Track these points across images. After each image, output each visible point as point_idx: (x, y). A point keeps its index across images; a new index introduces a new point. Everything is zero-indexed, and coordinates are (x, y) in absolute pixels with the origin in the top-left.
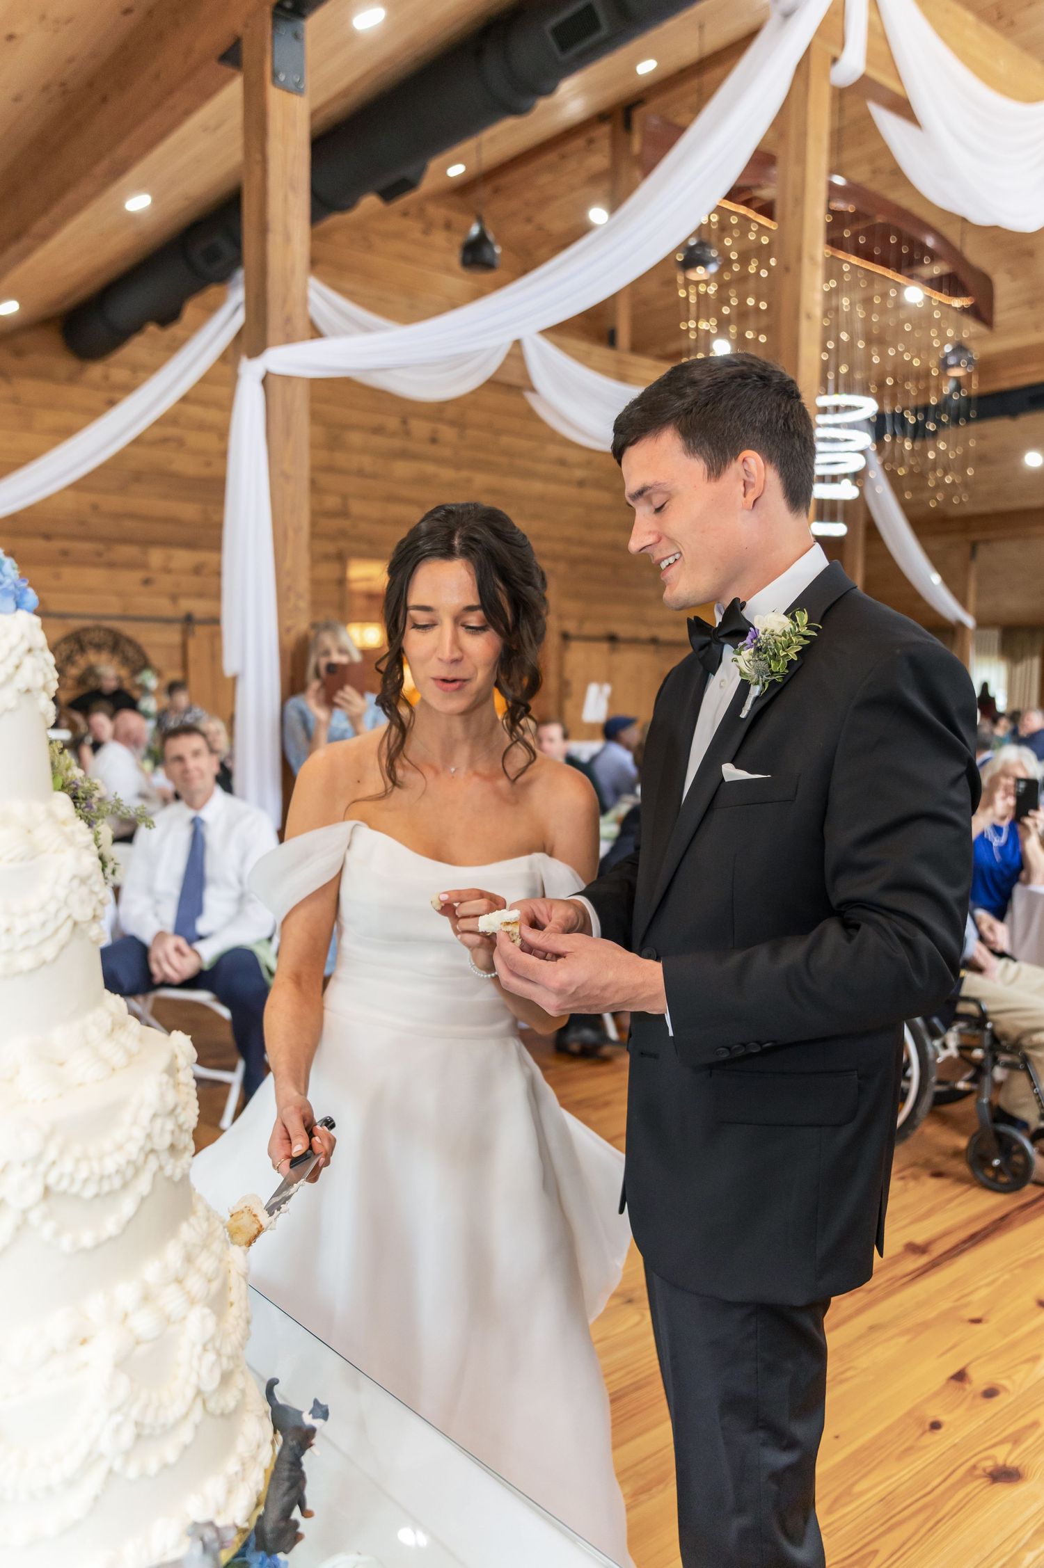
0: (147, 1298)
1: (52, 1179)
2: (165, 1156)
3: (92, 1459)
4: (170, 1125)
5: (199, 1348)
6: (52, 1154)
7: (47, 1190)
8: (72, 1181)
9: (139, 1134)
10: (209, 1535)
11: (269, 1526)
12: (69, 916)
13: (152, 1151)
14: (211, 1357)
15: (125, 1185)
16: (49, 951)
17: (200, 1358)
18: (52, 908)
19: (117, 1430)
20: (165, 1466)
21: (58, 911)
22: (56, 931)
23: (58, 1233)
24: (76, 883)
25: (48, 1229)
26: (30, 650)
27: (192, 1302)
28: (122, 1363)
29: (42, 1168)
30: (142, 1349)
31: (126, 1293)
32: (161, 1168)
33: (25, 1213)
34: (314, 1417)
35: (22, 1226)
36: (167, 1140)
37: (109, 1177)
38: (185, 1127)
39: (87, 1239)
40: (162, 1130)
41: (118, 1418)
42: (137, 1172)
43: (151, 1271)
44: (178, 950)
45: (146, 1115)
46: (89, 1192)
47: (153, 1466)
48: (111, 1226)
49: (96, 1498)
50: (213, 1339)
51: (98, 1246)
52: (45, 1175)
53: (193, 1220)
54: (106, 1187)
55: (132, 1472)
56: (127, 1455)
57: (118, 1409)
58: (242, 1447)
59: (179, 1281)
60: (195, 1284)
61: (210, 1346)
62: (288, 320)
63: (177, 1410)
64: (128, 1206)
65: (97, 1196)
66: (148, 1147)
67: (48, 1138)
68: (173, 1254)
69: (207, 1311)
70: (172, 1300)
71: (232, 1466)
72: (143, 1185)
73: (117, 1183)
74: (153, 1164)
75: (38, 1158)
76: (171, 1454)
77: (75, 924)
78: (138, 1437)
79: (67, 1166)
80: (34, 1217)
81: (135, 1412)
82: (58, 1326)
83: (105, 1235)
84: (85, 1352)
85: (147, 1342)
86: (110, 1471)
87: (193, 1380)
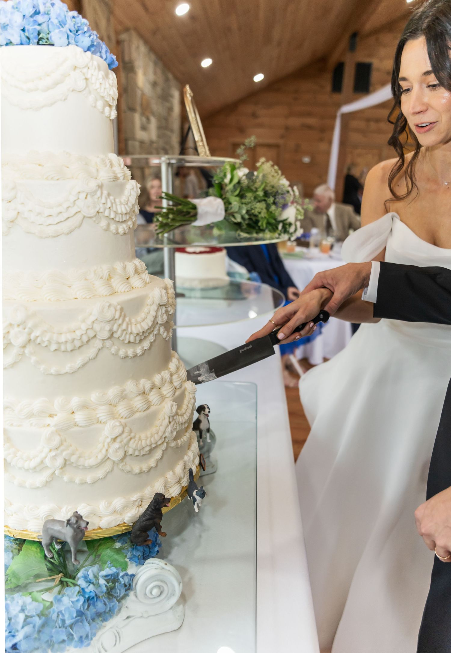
0: (86, 406)
1: (32, 337)
3: (44, 465)
4: (108, 328)
5: (109, 440)
6: (30, 324)
8: (43, 340)
9: (84, 327)
12: (79, 212)
13: (95, 337)
14: (118, 445)
15: (75, 350)
17: (109, 444)
18: (64, 206)
19: (54, 458)
20: (83, 483)
21: (68, 209)
22: (69, 219)
23: (38, 363)
25: (33, 359)
27: (114, 417)
29: (26, 330)
30: (76, 429)
35: (22, 354)
37: (64, 343)
39: (53, 371)
40: (102, 328)
41: (53, 453)
42: (83, 345)
43: (94, 396)
45: (92, 318)
46: (54, 347)
47: (78, 480)
48: (67, 368)
49: (47, 482)
50: (119, 437)
52: (30, 334)
54: (63, 348)
55: (66, 478)
56: (61, 470)
57: (55, 449)
58: (147, 491)
59: (112, 405)
60: (121, 409)
61: (118, 440)
63: (92, 462)
64: (79, 361)
65: (58, 350)
66: (91, 335)
67: (29, 317)
70: (102, 413)
71: (135, 497)
72: (90, 353)
73: (70, 347)
74: (97, 344)
76: (89, 480)
77: (84, 217)
78: (65, 464)
79: (38, 333)
80: (27, 352)
81: (64, 453)
82: (37, 404)
83: (63, 372)
84: (49, 421)
85: (81, 426)
86: (54, 473)
87: (104, 451)
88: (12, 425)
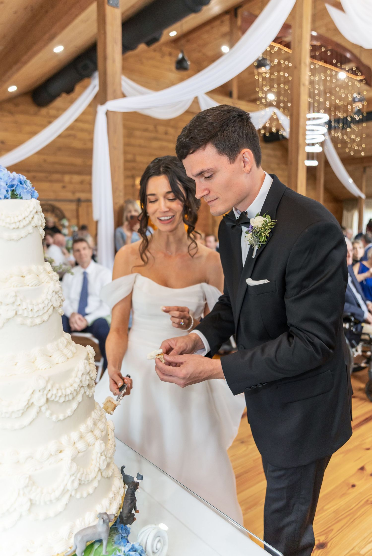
0: (81, 437)
1: (49, 396)
2: (86, 388)
3: (65, 491)
4: (88, 378)
5: (99, 455)
6: (49, 387)
7: (47, 399)
8: (56, 396)
9: (78, 380)
10: (105, 517)
11: (124, 516)
12: (52, 305)
13: (82, 386)
14: (103, 457)
15: (73, 398)
16: (46, 317)
17: (100, 458)
18: (46, 302)
19: (73, 482)
20: (89, 494)
21: (48, 303)
22: (48, 311)
23: (51, 415)
24: (54, 293)
25: (48, 413)
26: (37, 212)
27: (97, 439)
28: (74, 459)
29: (46, 392)
30: (80, 454)
31: (74, 435)
32: (85, 393)
33: (40, 407)
34: (138, 479)
35: (39, 412)
36: (87, 383)
37: (68, 395)
38: (93, 378)
39: (61, 417)
40: (86, 379)
41: (73, 478)
42: (77, 393)
43: (82, 428)
44: (80, 319)
45: (80, 374)
46: (62, 400)
47: (85, 494)
48: (69, 412)
49: (66, 504)
50: (104, 451)
51: (65, 419)
52: (47, 395)
53: (95, 411)
54: (67, 399)
55: (78, 496)
56: (76, 490)
57: (73, 475)
58: (114, 489)
59: (92, 432)
60: (97, 432)
61: (103, 454)
62: (114, 91)
63: (92, 475)
64: (74, 405)
65: (64, 402)
66: (81, 385)
67: (47, 382)
68: (89, 422)
69: (102, 442)
70: (90, 438)
71: (111, 495)
72: (79, 398)
73: (71, 397)
74: (82, 391)
75: (44, 389)
76: (91, 490)
77: (54, 308)
78: (80, 484)
79: (54, 391)
80: (43, 409)
81: (78, 475)
82: (52, 446)
83: (67, 415)
84: (61, 455)
85: (82, 452)
86: (71, 495)
87: (98, 465)
88: (36, 470)
